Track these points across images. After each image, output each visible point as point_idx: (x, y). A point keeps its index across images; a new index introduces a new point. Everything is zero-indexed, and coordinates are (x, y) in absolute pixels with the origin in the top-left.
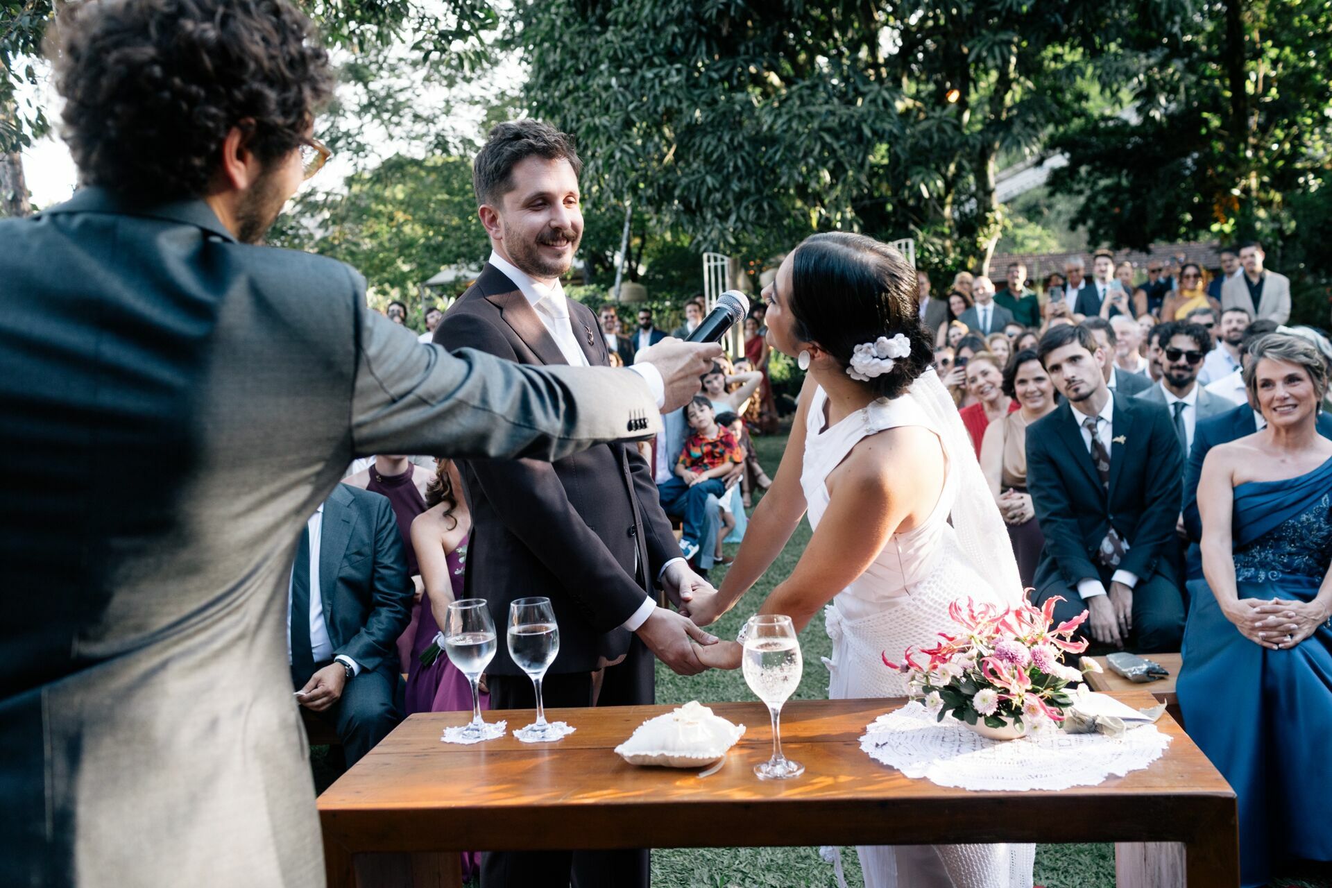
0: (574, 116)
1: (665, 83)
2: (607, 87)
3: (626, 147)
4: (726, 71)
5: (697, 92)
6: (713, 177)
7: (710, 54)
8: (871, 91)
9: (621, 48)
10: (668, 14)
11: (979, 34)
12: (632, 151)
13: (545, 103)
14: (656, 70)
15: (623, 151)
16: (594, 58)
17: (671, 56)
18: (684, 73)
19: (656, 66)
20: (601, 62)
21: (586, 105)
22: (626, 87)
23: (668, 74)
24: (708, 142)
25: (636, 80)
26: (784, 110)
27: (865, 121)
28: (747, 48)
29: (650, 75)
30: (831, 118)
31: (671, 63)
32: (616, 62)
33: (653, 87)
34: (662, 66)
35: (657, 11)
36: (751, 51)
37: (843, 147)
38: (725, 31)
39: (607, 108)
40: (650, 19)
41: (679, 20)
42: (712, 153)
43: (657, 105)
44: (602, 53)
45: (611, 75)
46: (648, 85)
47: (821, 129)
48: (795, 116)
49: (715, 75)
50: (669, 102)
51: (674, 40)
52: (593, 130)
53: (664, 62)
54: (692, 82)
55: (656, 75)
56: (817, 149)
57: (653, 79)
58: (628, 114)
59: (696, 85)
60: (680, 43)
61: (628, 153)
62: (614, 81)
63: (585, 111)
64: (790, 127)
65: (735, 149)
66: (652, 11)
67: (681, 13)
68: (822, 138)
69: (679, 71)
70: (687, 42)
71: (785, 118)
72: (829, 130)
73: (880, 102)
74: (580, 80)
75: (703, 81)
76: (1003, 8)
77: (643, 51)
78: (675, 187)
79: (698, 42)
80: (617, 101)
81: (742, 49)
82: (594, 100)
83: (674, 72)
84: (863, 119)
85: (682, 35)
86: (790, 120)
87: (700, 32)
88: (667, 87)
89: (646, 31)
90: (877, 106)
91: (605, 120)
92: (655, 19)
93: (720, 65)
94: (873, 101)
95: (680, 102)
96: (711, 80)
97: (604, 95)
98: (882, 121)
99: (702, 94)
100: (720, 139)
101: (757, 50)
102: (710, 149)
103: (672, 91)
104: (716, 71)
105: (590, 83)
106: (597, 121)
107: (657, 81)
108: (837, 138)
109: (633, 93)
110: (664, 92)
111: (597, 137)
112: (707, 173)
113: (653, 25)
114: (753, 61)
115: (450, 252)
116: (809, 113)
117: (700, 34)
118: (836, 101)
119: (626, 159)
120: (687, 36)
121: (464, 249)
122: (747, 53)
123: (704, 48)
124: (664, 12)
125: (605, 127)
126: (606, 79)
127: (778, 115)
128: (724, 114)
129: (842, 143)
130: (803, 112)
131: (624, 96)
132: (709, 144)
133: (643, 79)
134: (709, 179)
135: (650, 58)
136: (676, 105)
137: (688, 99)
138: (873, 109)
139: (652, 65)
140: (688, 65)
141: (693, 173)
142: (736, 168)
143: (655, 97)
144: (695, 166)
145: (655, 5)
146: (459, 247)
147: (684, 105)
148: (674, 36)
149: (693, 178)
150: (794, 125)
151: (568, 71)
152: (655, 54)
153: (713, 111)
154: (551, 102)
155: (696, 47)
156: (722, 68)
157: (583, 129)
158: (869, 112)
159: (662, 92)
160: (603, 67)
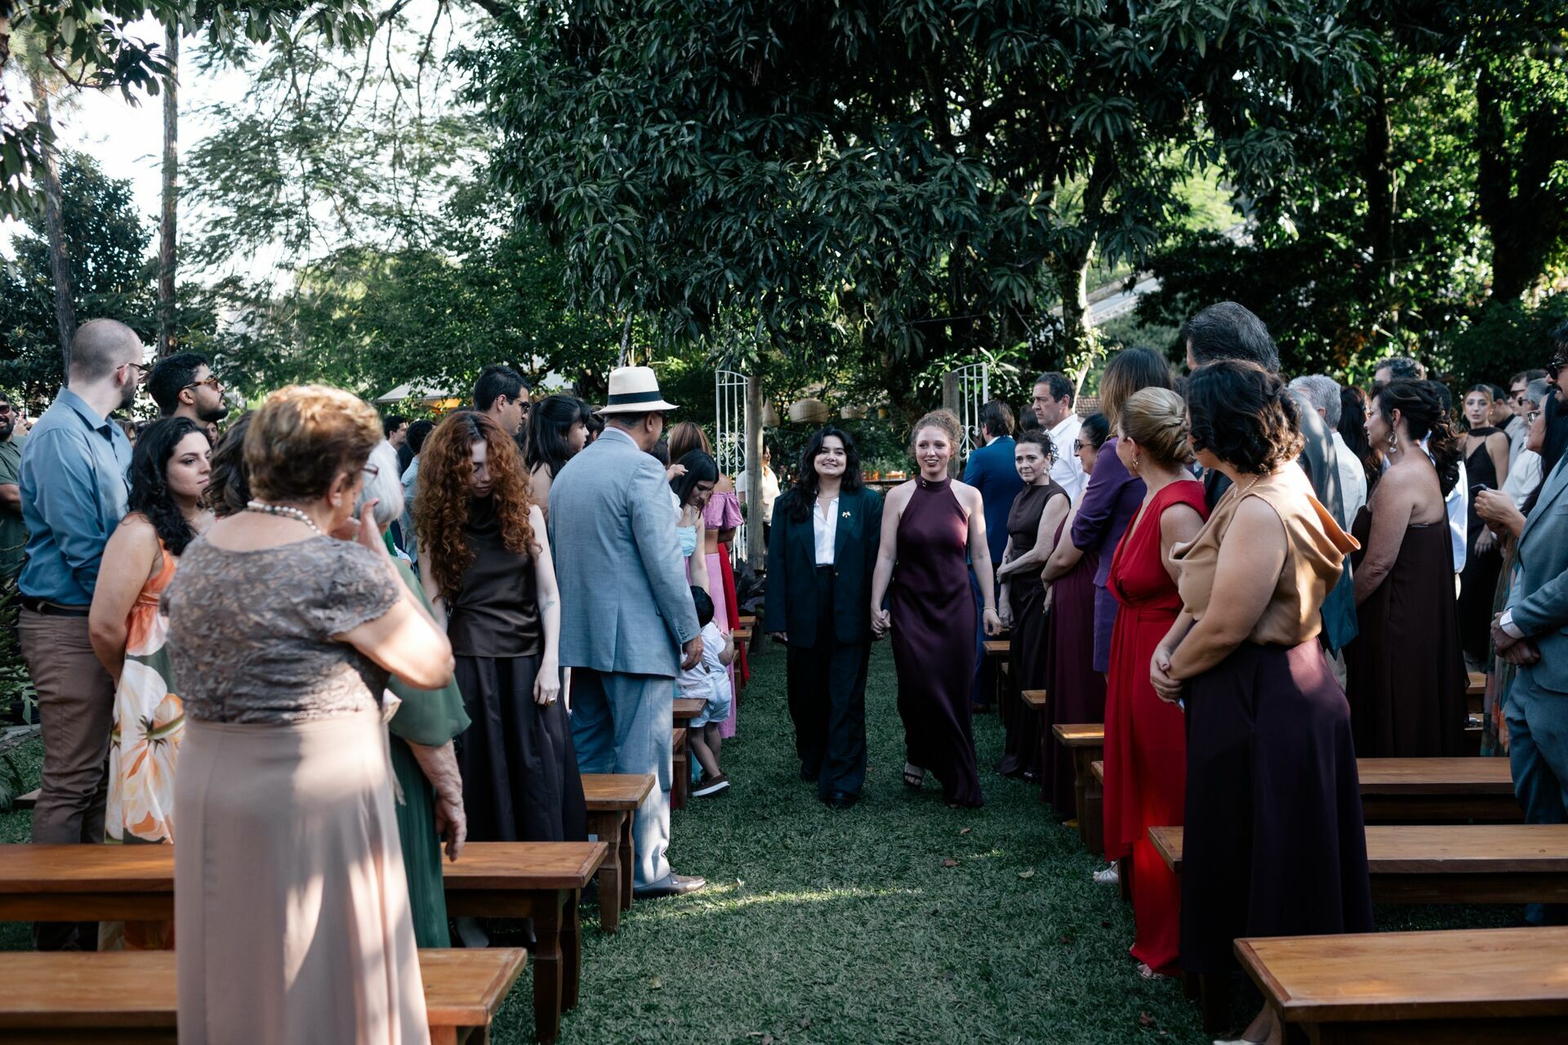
0: (551, 185)
1: (674, 143)
2: (596, 147)
3: (618, 226)
4: (755, 131)
5: (714, 157)
6: (733, 271)
7: (732, 107)
8: (943, 165)
9: (616, 95)
10: (680, 56)
11: (1085, 99)
12: (627, 233)
13: (514, 166)
14: (663, 126)
15: (615, 231)
16: (582, 109)
17: (683, 110)
18: (699, 133)
19: (661, 121)
20: (590, 115)
21: (567, 170)
22: (622, 148)
23: (677, 133)
24: (729, 225)
25: (636, 138)
26: (831, 184)
27: (937, 203)
28: (783, 104)
29: (653, 133)
30: (891, 197)
31: (682, 120)
32: (609, 114)
33: (657, 147)
34: (670, 121)
35: (666, 52)
36: (788, 109)
37: (905, 236)
38: (755, 80)
39: (596, 175)
40: (655, 61)
41: (696, 65)
42: (735, 239)
43: (662, 173)
44: (592, 101)
45: (602, 131)
46: (651, 146)
47: (878, 210)
48: (843, 192)
49: (739, 137)
50: (677, 169)
51: (687, 89)
52: (575, 202)
53: (674, 117)
54: (707, 144)
55: (661, 133)
56: (873, 236)
57: (657, 138)
58: (623, 182)
59: (714, 149)
60: (694, 93)
61: (622, 234)
62: (605, 138)
63: (565, 178)
64: (838, 206)
65: (764, 235)
66: (659, 52)
67: (698, 54)
68: (879, 223)
69: (691, 129)
70: (704, 93)
71: (831, 194)
72: (888, 213)
73: (955, 179)
74: (560, 137)
75: (723, 143)
76: (1115, 67)
77: (646, 102)
78: (683, 285)
79: (719, 92)
80: (608, 164)
81: (777, 104)
82: (578, 164)
83: (685, 130)
84: (932, 201)
85: (698, 83)
86: (837, 198)
87: (721, 79)
88: (674, 149)
89: (651, 78)
90: (952, 184)
91: (592, 189)
92: (663, 63)
93: (746, 124)
94: (948, 178)
95: (692, 169)
96: (733, 143)
97: (592, 157)
98: (958, 203)
99: (721, 161)
100: (744, 222)
101: (796, 107)
102: (731, 234)
103: (682, 154)
104: (740, 132)
105: (574, 141)
106: (581, 191)
107: (662, 140)
108: (898, 222)
109: (630, 156)
110: (673, 154)
111: (581, 211)
112: (726, 267)
113: (659, 70)
114: (791, 122)
115: (403, 361)
116: (862, 188)
117: (722, 84)
118: (897, 175)
119: (619, 243)
120: (704, 85)
121: (420, 359)
122: (782, 109)
123: (726, 102)
124: (675, 55)
125: (592, 199)
126: (595, 137)
127: (823, 189)
128: (750, 187)
129: (905, 230)
130: (855, 188)
131: (617, 158)
132: (729, 229)
133: (645, 139)
134: (729, 274)
135: (656, 111)
136: (686, 173)
137: (702, 166)
138: (946, 187)
139: (657, 120)
140: (704, 123)
141: (709, 266)
142: (766, 259)
143: (660, 161)
144: (711, 257)
145: (663, 44)
146: (414, 356)
147: (698, 173)
148: (687, 83)
149: (707, 273)
150: (843, 203)
151: (546, 126)
152: (660, 107)
153: (736, 183)
154: (521, 165)
155: (715, 99)
156: (749, 129)
157: (563, 200)
158: (941, 191)
159: (668, 156)
160: (592, 120)
